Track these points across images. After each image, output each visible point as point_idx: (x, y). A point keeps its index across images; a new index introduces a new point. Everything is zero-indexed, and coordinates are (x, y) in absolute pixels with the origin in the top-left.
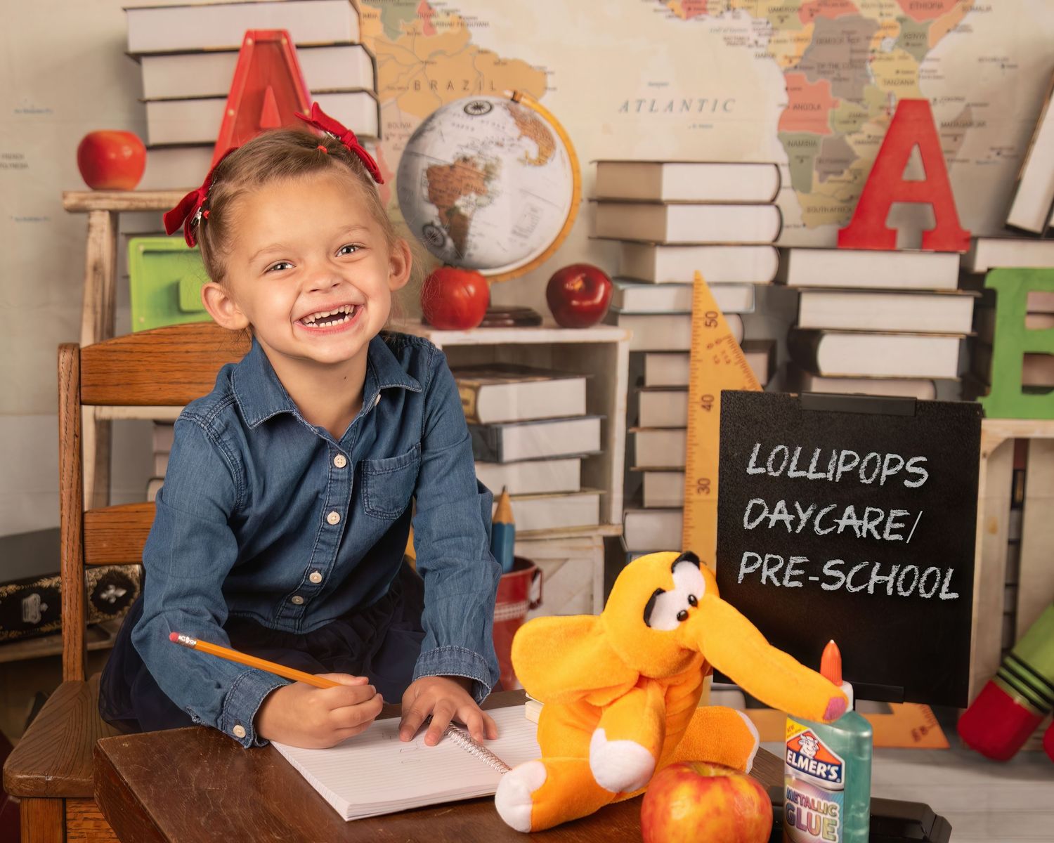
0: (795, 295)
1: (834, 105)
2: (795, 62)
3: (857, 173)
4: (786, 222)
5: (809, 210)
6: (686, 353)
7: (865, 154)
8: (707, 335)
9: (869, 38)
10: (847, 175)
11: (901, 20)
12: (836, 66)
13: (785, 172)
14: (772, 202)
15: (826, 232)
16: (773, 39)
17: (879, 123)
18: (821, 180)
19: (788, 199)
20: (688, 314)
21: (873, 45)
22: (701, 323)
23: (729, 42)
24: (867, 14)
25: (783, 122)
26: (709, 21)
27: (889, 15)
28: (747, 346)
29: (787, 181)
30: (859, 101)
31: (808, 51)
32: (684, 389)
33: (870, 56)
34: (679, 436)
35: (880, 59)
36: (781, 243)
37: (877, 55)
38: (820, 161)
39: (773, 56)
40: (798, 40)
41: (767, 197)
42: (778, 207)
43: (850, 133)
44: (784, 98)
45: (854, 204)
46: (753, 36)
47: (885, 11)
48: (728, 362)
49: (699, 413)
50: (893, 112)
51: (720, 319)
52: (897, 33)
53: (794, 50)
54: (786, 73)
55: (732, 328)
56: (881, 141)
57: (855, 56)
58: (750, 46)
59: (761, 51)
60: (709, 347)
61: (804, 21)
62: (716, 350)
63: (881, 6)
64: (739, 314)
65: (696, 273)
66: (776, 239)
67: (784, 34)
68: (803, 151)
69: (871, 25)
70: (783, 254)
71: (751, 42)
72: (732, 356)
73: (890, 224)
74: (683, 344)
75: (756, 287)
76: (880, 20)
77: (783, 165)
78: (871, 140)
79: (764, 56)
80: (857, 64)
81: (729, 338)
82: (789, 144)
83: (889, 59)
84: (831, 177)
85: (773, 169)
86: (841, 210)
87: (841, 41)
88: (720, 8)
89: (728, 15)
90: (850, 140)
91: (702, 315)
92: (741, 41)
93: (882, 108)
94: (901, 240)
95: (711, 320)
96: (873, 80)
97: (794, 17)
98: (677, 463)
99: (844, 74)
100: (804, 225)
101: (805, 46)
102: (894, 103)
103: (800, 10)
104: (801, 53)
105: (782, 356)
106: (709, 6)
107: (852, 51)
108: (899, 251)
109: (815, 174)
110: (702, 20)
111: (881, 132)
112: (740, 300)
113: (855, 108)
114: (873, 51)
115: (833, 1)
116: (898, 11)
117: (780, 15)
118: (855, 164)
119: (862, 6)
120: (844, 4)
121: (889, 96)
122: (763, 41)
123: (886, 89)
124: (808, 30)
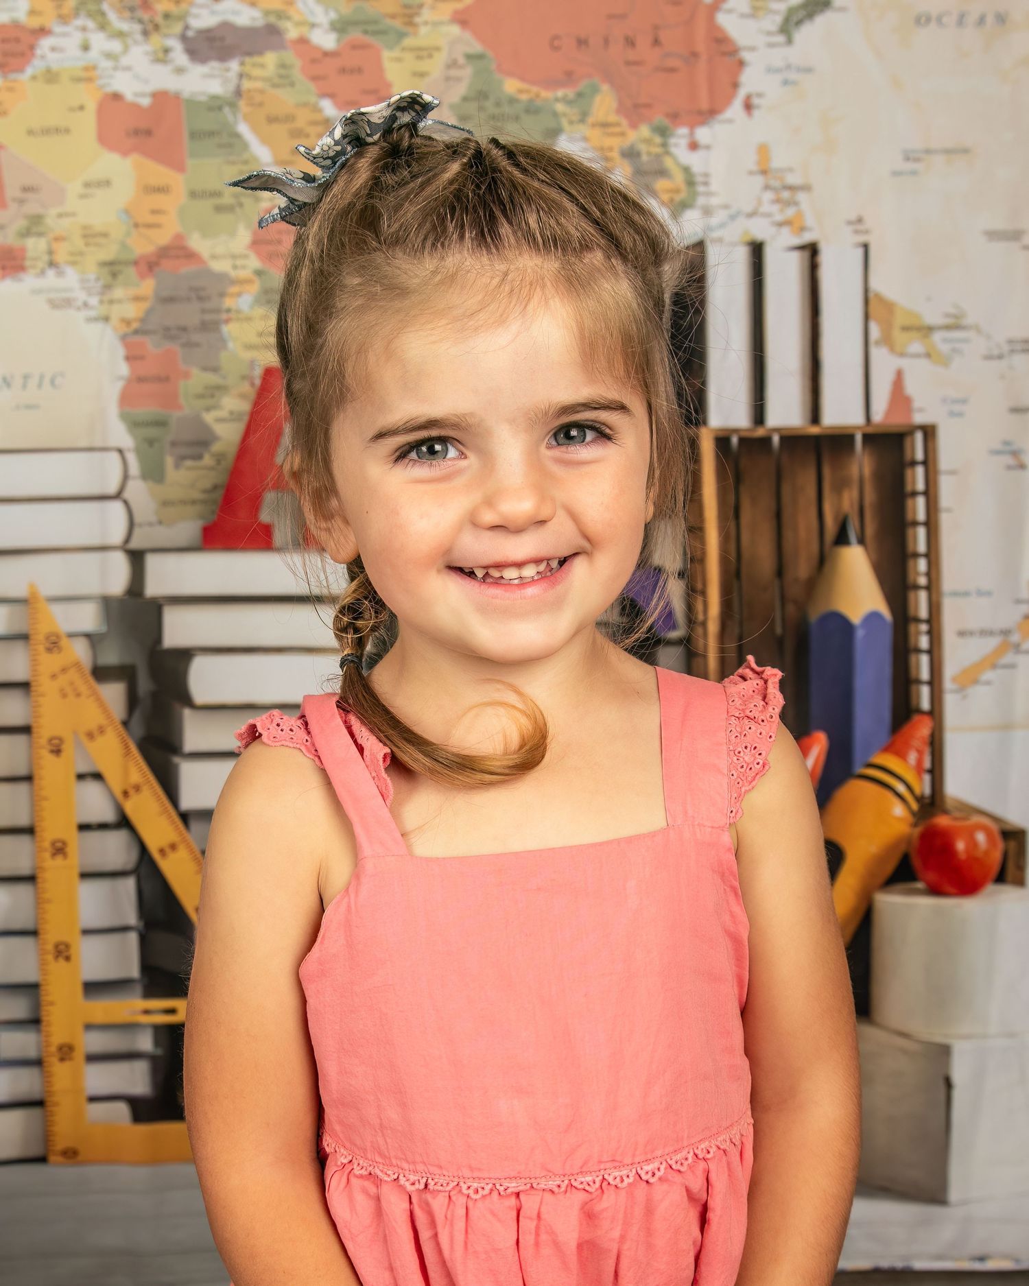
0: (156, 608)
1: (187, 375)
2: (135, 325)
3: (219, 458)
4: (138, 518)
5: (165, 503)
6: (25, 686)
7: (228, 434)
8: (50, 662)
9: (222, 295)
10: (208, 460)
11: (259, 273)
12: (184, 329)
13: (132, 459)
14: (118, 496)
15: (189, 529)
16: (106, 298)
17: (243, 396)
18: (177, 466)
19: (138, 491)
20: (24, 637)
21: (228, 303)
22: (41, 648)
23: (54, 304)
24: (218, 266)
25: (126, 399)
26: (29, 281)
27: (244, 267)
28: (100, 673)
29: (134, 467)
30: (215, 370)
31: (149, 312)
32: (26, 730)
33: (224, 316)
34: (23, 788)
35: (238, 320)
36: (135, 544)
37: (233, 315)
38: (174, 444)
39: (106, 319)
40: (137, 299)
41: (112, 488)
42: (126, 503)
43: (208, 409)
44: (124, 369)
45: (219, 495)
46: (81, 296)
47: (239, 262)
48: (78, 695)
49: (47, 759)
50: (258, 382)
51: (64, 642)
52: (255, 288)
53: (132, 311)
54: (124, 338)
55: (80, 651)
56: (246, 418)
57: (208, 317)
58: (79, 309)
59: (93, 313)
60: (54, 676)
61: (142, 276)
62: (63, 680)
63: (234, 257)
64: (88, 636)
65: (32, 586)
66: (128, 539)
67: (118, 293)
68: (152, 432)
69: (222, 278)
70: (137, 558)
71: (80, 303)
72: (83, 688)
73: (265, 516)
74: (19, 675)
75: (107, 602)
76: (233, 274)
77: (129, 450)
78: (234, 417)
79: (96, 319)
80: (211, 326)
81: (77, 665)
82: (134, 425)
83: (249, 319)
84: (189, 463)
85: (115, 457)
86: (203, 502)
87: (189, 299)
88: (40, 264)
89: (51, 273)
90: (209, 418)
91: (41, 637)
92: (67, 303)
93: (244, 378)
94: (278, 537)
95: (54, 644)
96: (231, 345)
97: (131, 272)
98: (23, 820)
99: (196, 337)
100: (160, 523)
101: (145, 306)
102: (258, 373)
103: (136, 263)
104: (141, 314)
105: (145, 685)
106: (28, 263)
107: (204, 311)
108: (279, 550)
109: (169, 461)
110: (20, 280)
111: (245, 407)
112: (87, 618)
113: (211, 379)
114: (228, 311)
115: (178, 251)
116: (254, 263)
117: (113, 269)
118: (216, 447)
119: (214, 257)
120: (191, 256)
121: (252, 363)
122: (94, 301)
123: (248, 355)
124: (148, 286)
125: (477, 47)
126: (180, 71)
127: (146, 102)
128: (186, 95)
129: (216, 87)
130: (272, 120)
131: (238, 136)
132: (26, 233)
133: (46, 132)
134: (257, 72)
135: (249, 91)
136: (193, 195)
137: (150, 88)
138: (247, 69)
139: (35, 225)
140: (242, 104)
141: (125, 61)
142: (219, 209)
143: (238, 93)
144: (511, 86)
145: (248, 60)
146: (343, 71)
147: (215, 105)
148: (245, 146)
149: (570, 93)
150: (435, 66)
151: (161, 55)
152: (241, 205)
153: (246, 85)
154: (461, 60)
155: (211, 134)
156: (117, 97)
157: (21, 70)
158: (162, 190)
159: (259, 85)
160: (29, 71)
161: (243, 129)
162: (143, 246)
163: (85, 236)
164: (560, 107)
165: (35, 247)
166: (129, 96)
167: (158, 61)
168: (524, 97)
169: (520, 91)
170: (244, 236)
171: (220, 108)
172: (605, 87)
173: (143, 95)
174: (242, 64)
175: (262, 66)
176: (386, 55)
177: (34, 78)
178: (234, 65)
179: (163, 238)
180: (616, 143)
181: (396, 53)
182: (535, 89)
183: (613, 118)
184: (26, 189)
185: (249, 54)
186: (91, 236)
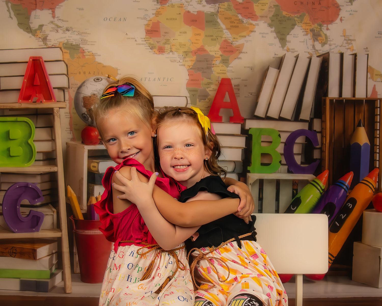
1: (203, 80)
2: (191, 67)
3: (210, 100)
7: (212, 94)
9: (212, 60)
10: (207, 100)
11: (221, 55)
12: (203, 68)
13: (189, 99)
16: (184, 60)
17: (216, 85)
18: (200, 101)
21: (213, 62)
23: (171, 61)
24: (211, 53)
25: (188, 84)
26: (165, 55)
27: (218, 54)
29: (189, 102)
30: (210, 79)
31: (194, 64)
33: (213, 66)
35: (216, 66)
38: (199, 96)
39: (184, 65)
40: (192, 61)
43: (207, 88)
44: (188, 78)
45: (209, 108)
46: (178, 59)
47: (216, 53)
50: (220, 82)
52: (220, 59)
53: (190, 63)
54: (188, 70)
56: (217, 90)
57: (208, 66)
58: (177, 62)
59: (181, 64)
61: (193, 55)
63: (215, 51)
67: (187, 59)
68: (194, 93)
69: (213, 57)
73: (220, 114)
76: (215, 55)
77: (188, 97)
78: (214, 90)
80: (209, 68)
82: (190, 91)
83: (218, 66)
84: (202, 101)
85: (185, 98)
86: (206, 110)
87: (204, 61)
88: (168, 51)
89: (171, 53)
90: (208, 90)
92: (175, 61)
93: (216, 81)
94: (223, 120)
96: (214, 73)
97: (190, 54)
99: (205, 71)
101: (194, 62)
102: (220, 79)
103: (192, 52)
104: (192, 64)
106: (165, 51)
107: (208, 64)
108: (224, 123)
109: (198, 100)
110: (163, 55)
111: (216, 88)
113: (208, 81)
114: (214, 64)
115: (201, 49)
116: (220, 53)
117: (186, 53)
118: (209, 97)
119: (210, 51)
120: (205, 51)
121: (219, 77)
122: (181, 61)
123: (218, 75)
124: (194, 58)
125: (277, 4)
126: (204, 6)
127: (196, 13)
128: (205, 12)
129: (212, 10)
130: (226, 18)
131: (218, 22)
132: (165, 43)
133: (171, 19)
134: (222, 7)
135: (220, 11)
136: (206, 36)
137: (197, 10)
138: (220, 6)
139: (167, 42)
140: (219, 14)
141: (191, 3)
142: (212, 40)
143: (218, 12)
144: (284, 13)
145: (220, 3)
146: (244, 8)
147: (212, 14)
148: (219, 25)
149: (298, 15)
150: (266, 8)
151: (200, 2)
152: (218, 39)
153: (220, 10)
154: (273, 7)
155: (211, 21)
156: (189, 12)
157: (166, 4)
158: (199, 35)
159: (223, 10)
160: (167, 4)
161: (219, 20)
162: (194, 48)
163: (180, 45)
164: (296, 19)
165: (167, 47)
166: (192, 12)
167: (199, 3)
168: (287, 16)
169: (286, 15)
170: (218, 46)
171: (214, 15)
172: (307, 14)
173: (195, 12)
174: (219, 5)
175: (224, 5)
176: (255, 4)
177: (168, 6)
178: (217, 5)
179: (199, 46)
180: (309, 28)
181: (257, 4)
182: (290, 14)
183: (308, 22)
184: (165, 33)
185: (221, 3)
186: (181, 45)
